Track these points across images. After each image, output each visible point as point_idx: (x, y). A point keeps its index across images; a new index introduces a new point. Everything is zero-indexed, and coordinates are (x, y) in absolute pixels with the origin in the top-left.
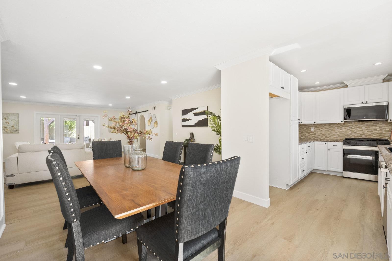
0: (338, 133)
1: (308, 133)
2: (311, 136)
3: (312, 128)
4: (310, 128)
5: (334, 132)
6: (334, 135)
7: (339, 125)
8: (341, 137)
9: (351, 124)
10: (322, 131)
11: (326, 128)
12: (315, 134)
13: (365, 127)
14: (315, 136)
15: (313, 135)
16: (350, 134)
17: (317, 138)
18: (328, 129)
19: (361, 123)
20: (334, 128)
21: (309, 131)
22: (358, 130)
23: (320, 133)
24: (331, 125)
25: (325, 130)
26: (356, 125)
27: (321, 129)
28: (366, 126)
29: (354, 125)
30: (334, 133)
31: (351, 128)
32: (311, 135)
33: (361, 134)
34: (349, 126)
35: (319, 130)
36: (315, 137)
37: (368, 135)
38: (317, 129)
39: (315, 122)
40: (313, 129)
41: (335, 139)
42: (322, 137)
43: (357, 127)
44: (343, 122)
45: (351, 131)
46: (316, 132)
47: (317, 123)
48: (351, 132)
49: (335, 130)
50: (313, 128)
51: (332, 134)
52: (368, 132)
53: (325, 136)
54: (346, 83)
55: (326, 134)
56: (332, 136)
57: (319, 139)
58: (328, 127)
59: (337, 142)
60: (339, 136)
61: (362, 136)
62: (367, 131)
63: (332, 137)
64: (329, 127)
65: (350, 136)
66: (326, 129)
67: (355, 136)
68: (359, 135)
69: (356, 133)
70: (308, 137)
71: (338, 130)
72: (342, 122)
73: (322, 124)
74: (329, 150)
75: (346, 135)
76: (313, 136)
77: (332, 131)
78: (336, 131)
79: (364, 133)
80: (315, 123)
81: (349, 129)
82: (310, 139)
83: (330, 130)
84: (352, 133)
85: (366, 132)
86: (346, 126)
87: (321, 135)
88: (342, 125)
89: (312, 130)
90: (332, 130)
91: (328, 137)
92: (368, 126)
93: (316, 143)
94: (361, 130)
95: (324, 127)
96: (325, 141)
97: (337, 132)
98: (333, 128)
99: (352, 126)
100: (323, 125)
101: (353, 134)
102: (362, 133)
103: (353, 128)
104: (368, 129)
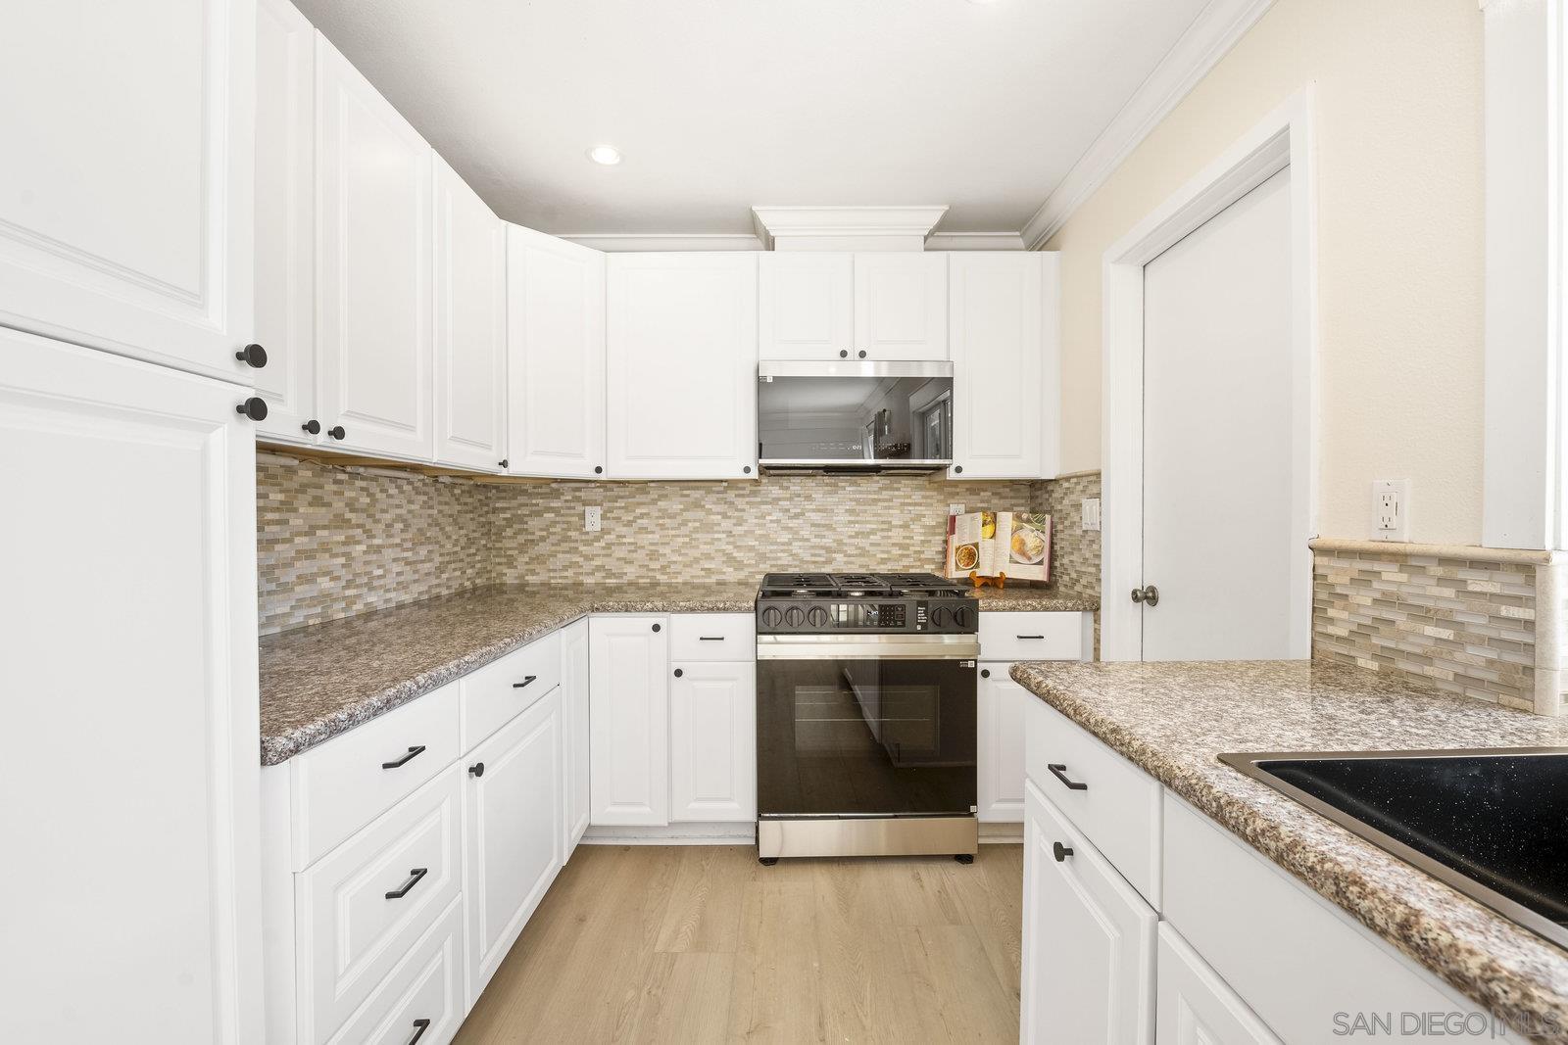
0: (728, 543)
1: (565, 546)
2: (588, 567)
3: (588, 509)
4: (579, 508)
5: (708, 537)
6: (708, 557)
7: (731, 495)
8: (739, 565)
9: (788, 488)
10: (643, 530)
11: (665, 514)
12: (609, 552)
13: (846, 510)
14: (610, 564)
15: (598, 562)
16: (782, 551)
17: (621, 575)
18: (679, 519)
19: (827, 485)
20: (709, 512)
21: (573, 534)
22: (818, 525)
23: (636, 547)
24: (696, 494)
25: (662, 527)
26: (808, 498)
27: (642, 516)
28: (851, 500)
29: (799, 496)
30: (705, 543)
31: (788, 510)
32: (587, 558)
33: (828, 550)
34: (777, 500)
35: (629, 524)
36: (610, 574)
37: (856, 555)
38: (618, 519)
39: (599, 470)
40: (594, 519)
41: (713, 579)
42: (643, 572)
43: (814, 511)
44: (754, 474)
45: (786, 528)
46: (612, 537)
47: (611, 473)
48: (785, 537)
49: (708, 528)
50: (598, 511)
51: (696, 553)
52: (857, 535)
53: (663, 561)
54: (768, 219)
55: (667, 550)
56: (697, 560)
57: (630, 584)
58: (675, 506)
59: (725, 610)
60: (730, 560)
61: (835, 559)
62: (851, 531)
63: (696, 571)
64: (681, 503)
65: (779, 558)
66: (667, 521)
67: (802, 561)
68: (820, 556)
69: (808, 540)
70: (570, 573)
71: (726, 524)
72: (747, 470)
73: (643, 485)
74: (678, 673)
75: (763, 557)
76: (599, 568)
77: (696, 530)
78: (716, 529)
79: (840, 543)
80: (602, 477)
81: (778, 521)
82: (582, 584)
83: (685, 523)
84: (791, 544)
85: (850, 537)
86: (766, 503)
87: (640, 555)
88: (748, 496)
89: (588, 528)
90: (697, 524)
91: (679, 568)
92: (857, 501)
93: (602, 625)
94: (829, 527)
95: (654, 502)
96: (652, 610)
97: (724, 536)
98: (701, 514)
99: (790, 499)
100: (654, 495)
101: (796, 547)
102: (834, 541)
103: (796, 516)
104: (857, 522)
